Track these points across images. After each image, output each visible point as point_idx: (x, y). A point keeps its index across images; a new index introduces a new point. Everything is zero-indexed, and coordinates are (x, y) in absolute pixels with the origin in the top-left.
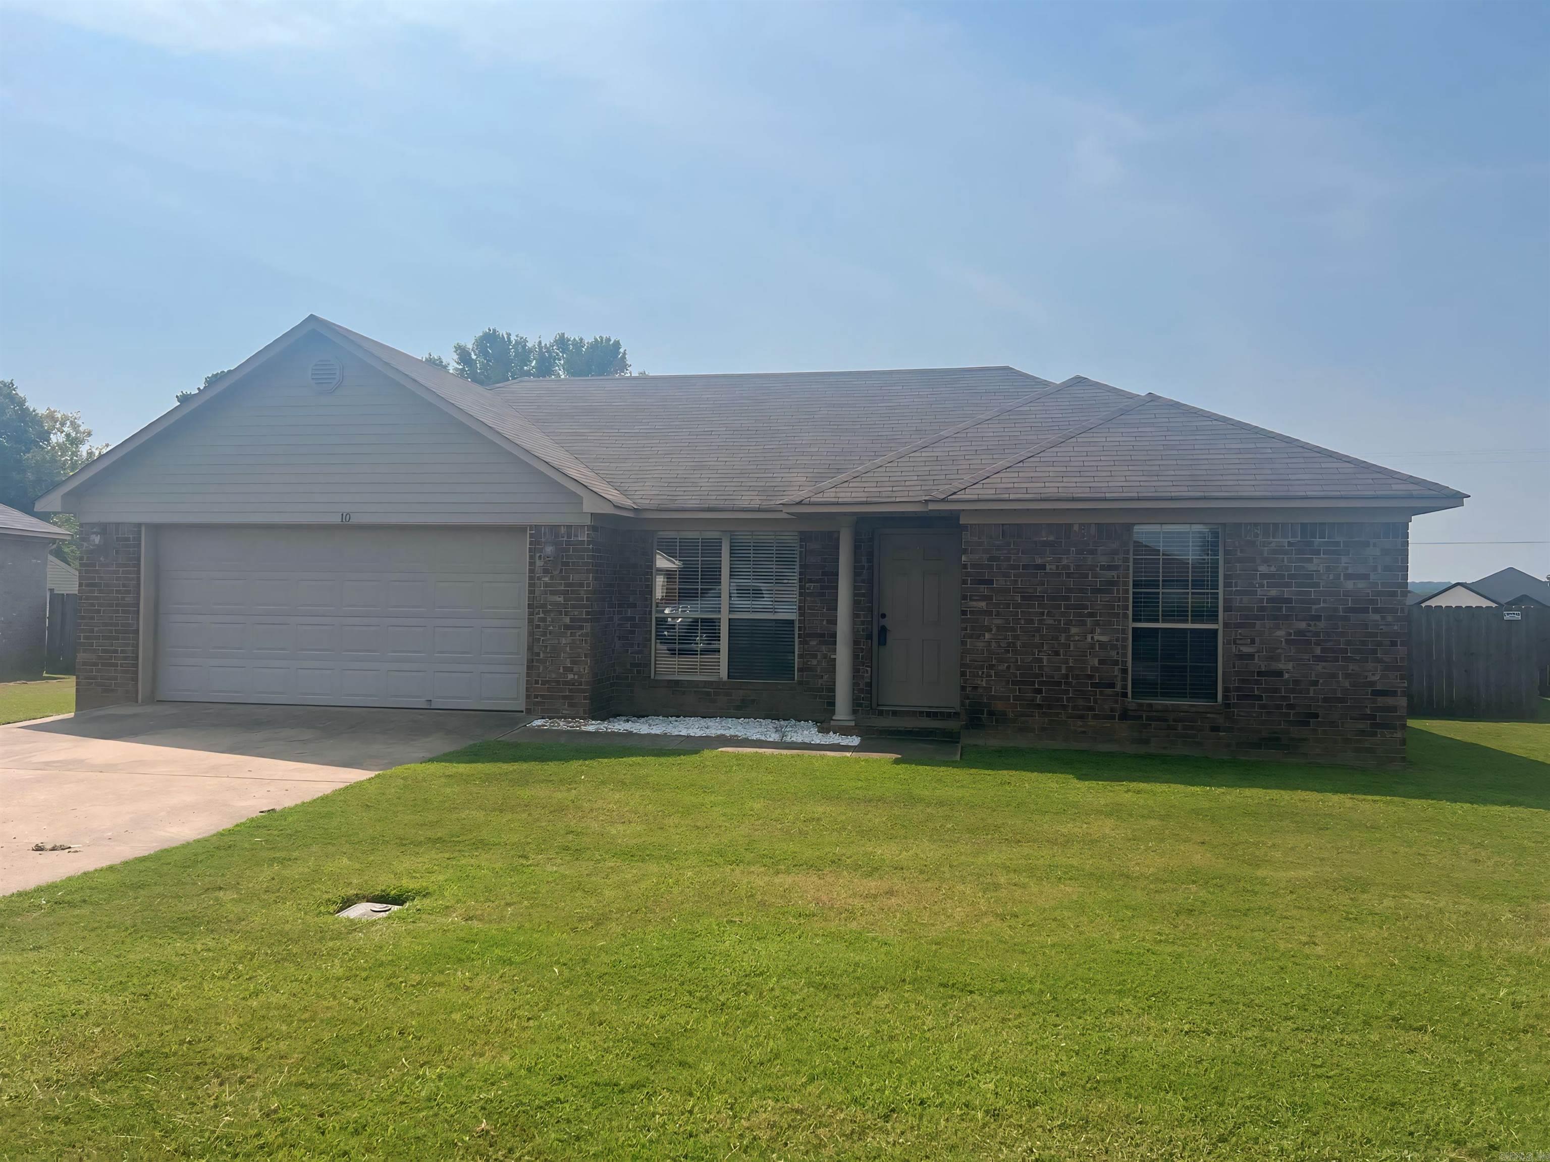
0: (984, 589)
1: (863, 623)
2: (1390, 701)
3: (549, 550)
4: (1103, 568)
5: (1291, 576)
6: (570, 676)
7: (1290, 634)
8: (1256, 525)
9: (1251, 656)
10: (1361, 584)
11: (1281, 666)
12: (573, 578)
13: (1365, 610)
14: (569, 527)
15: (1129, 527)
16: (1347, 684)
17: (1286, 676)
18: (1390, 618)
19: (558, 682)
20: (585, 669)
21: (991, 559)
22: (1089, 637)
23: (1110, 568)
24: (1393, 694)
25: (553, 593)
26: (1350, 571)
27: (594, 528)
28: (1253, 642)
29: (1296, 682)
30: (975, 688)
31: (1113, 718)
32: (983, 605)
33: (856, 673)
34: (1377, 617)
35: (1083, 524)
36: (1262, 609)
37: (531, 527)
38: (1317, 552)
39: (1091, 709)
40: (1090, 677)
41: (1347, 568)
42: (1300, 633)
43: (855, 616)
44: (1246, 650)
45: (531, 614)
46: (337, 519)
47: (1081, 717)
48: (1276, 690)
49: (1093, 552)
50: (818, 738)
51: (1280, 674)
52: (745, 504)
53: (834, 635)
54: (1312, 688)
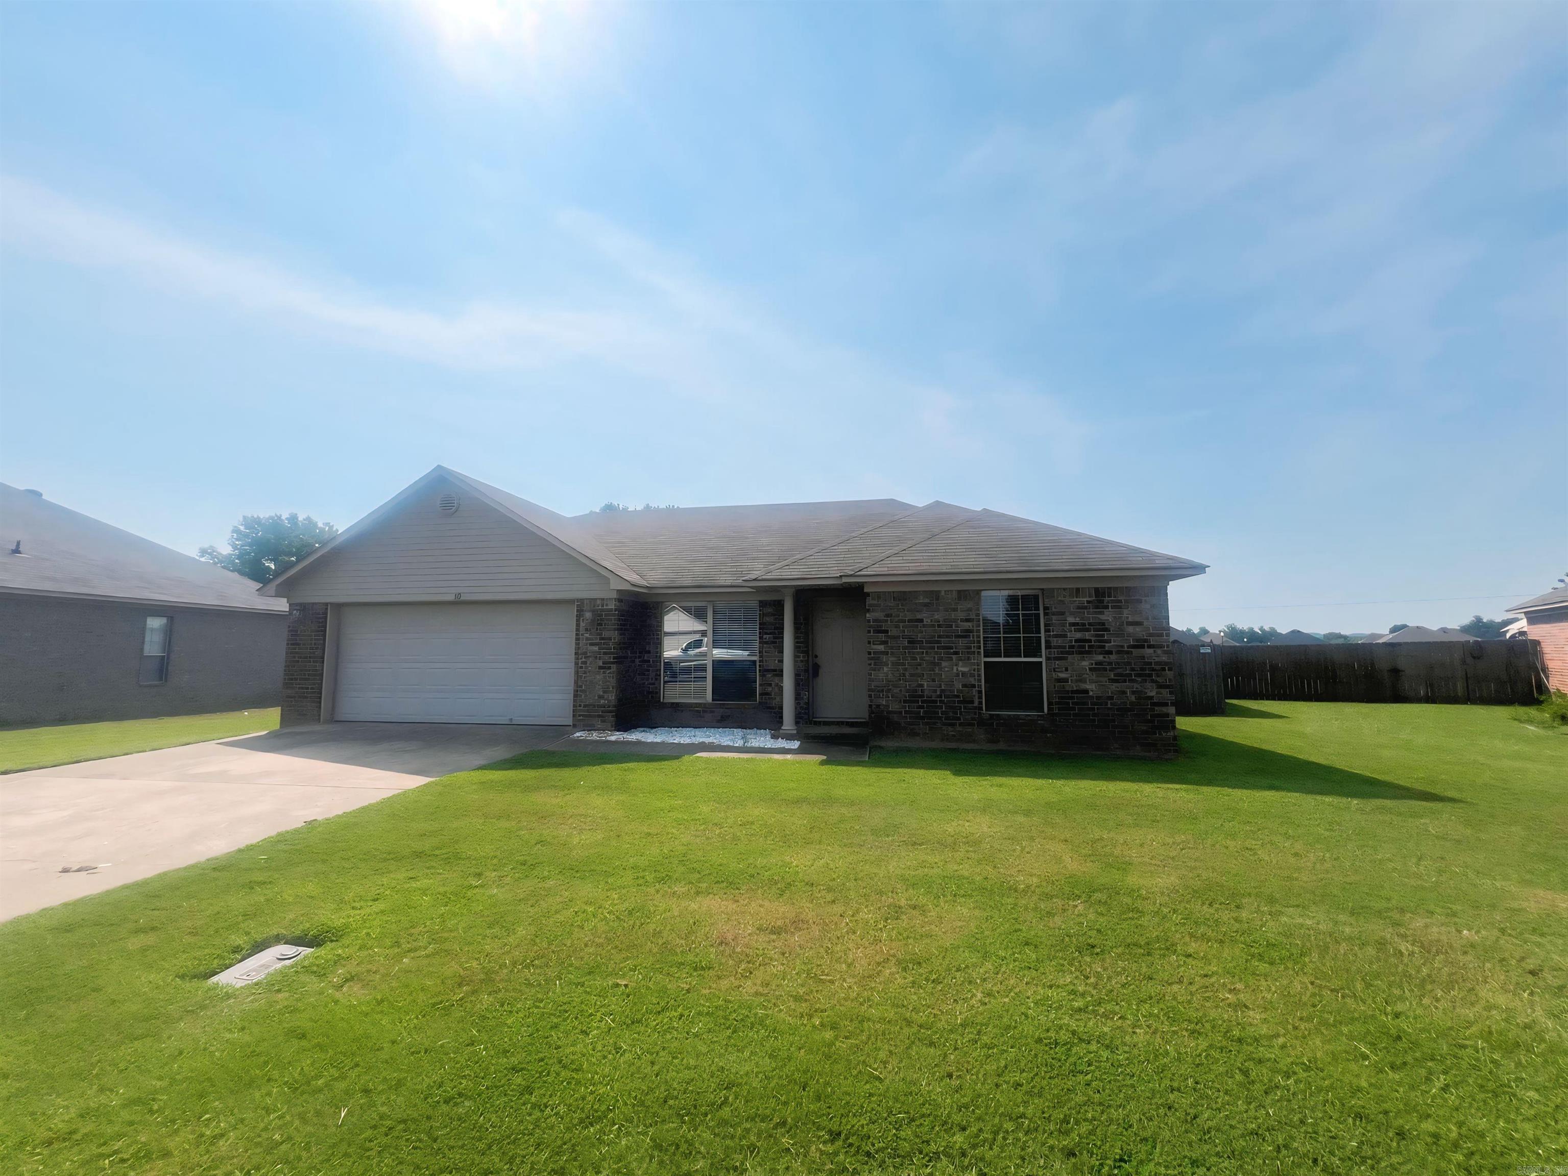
0: (882, 636)
1: (802, 661)
2: (1164, 710)
3: (588, 615)
4: (962, 620)
5: (1090, 624)
6: (602, 701)
7: (1092, 664)
8: (1064, 589)
9: (1066, 680)
10: (1138, 629)
11: (1088, 686)
12: (605, 634)
13: (1143, 647)
14: (603, 599)
15: (978, 592)
16: (1133, 698)
17: (1091, 693)
18: (1159, 651)
19: (594, 706)
20: (612, 697)
21: (887, 616)
22: (955, 668)
23: (968, 620)
24: (1166, 705)
25: (591, 644)
26: (1130, 620)
27: (620, 600)
28: (1067, 670)
29: (1098, 698)
30: (878, 706)
31: (973, 725)
32: (881, 648)
33: (798, 697)
34: (1151, 651)
35: (948, 591)
36: (1072, 647)
37: (578, 600)
38: (1107, 607)
39: (959, 719)
40: (958, 696)
41: (1128, 618)
42: (1099, 663)
43: (796, 657)
44: (1062, 675)
45: (577, 659)
46: (451, 598)
47: (953, 725)
48: (1084, 704)
49: (955, 610)
50: (769, 743)
51: (1086, 692)
52: (722, 583)
53: (782, 671)
54: (1109, 702)
